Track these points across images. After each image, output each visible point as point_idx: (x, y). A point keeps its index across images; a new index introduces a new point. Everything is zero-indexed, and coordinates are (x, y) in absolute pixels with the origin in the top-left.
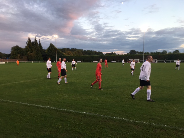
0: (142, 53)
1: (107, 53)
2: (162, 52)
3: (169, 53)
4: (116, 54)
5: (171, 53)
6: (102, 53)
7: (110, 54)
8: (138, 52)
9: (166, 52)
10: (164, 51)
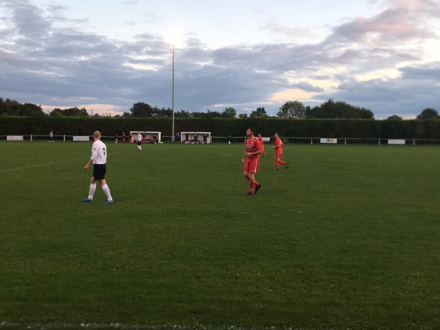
0: (169, 112)
1: (58, 110)
2: (223, 114)
3: (241, 116)
4: (89, 113)
5: (246, 115)
6: (39, 109)
7: (66, 112)
8: (156, 111)
9: (235, 114)
10: (227, 110)
